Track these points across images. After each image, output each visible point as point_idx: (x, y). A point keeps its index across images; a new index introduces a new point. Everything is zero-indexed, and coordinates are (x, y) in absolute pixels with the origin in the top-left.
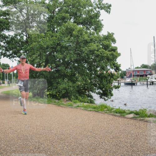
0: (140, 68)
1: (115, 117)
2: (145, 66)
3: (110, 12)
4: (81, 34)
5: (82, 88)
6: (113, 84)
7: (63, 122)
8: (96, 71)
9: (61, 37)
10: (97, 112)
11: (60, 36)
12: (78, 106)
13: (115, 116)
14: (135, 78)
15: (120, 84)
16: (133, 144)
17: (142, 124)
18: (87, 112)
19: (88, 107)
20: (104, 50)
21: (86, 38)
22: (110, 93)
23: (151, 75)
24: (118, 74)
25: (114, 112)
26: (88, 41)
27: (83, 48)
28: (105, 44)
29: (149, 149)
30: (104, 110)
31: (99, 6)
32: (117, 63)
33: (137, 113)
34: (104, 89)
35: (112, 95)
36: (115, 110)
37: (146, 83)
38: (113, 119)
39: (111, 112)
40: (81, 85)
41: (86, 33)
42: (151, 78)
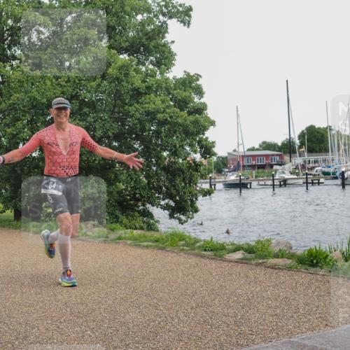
0: (258, 150)
1: (202, 260)
2: (267, 146)
3: (189, 24)
4: (127, 75)
5: (129, 198)
6: (199, 185)
7: (85, 275)
8: (159, 158)
9: (79, 80)
10: (162, 249)
11: (77, 77)
12: (120, 238)
13: (203, 257)
14: (247, 172)
15: (215, 185)
16: (240, 318)
17: (260, 273)
18: (139, 251)
19: (142, 240)
20: (178, 110)
21: (138, 82)
22: (192, 207)
23: (280, 165)
24: (210, 163)
25: (199, 247)
26: (141, 90)
27: (131, 105)
28: (180, 98)
29: (275, 328)
30: (177, 246)
31: (165, 10)
32: (207, 138)
33: (250, 250)
34: (177, 198)
35: (196, 211)
36: (202, 243)
37: (270, 182)
38: (197, 264)
39: (194, 250)
40: (126, 190)
41: (137, 71)
42: (280, 171)
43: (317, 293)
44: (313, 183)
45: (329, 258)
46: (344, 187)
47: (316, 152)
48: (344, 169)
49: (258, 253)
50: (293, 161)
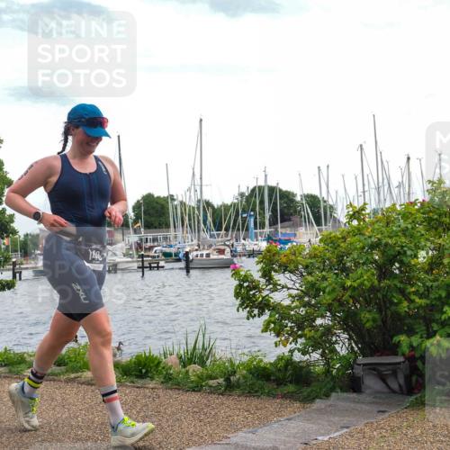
15: (20, 273)
23: (111, 244)
24: (14, 243)
43: (142, 414)
44: (151, 268)
45: (162, 365)
46: (188, 272)
47: (156, 228)
48: (187, 250)
49: (71, 365)
50: (126, 239)
